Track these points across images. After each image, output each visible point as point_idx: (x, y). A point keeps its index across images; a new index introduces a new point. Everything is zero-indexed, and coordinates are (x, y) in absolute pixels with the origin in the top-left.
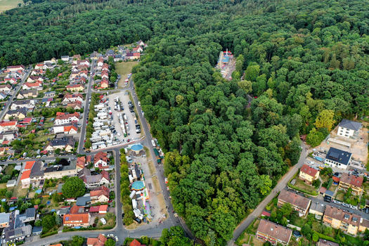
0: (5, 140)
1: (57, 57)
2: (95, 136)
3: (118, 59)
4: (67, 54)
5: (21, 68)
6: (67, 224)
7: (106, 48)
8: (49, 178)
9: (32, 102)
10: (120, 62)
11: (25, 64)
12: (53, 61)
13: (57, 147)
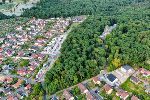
0: (21, 44)
1: (56, 17)
2: (45, 49)
3: (75, 21)
4: (59, 17)
5: (42, 20)
6: (18, 73)
7: (74, 16)
8: (23, 58)
9: (37, 33)
10: (75, 22)
11: (44, 18)
12: (53, 19)
13: (32, 49)
